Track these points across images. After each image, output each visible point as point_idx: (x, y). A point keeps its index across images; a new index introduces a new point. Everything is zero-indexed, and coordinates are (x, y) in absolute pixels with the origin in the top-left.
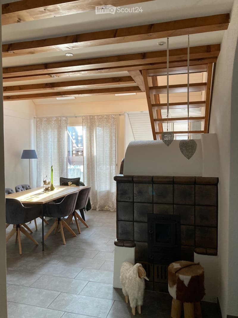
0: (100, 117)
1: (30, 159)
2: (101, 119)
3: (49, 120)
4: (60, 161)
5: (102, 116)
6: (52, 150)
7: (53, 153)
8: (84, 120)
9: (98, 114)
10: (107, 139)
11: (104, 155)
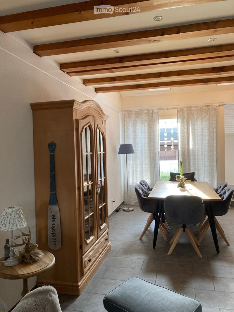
0: (198, 108)
1: (127, 154)
2: (199, 111)
3: (138, 113)
4: (151, 155)
5: (201, 107)
6: (143, 144)
7: (143, 148)
8: (180, 112)
9: (197, 105)
10: (206, 131)
11: (202, 148)
